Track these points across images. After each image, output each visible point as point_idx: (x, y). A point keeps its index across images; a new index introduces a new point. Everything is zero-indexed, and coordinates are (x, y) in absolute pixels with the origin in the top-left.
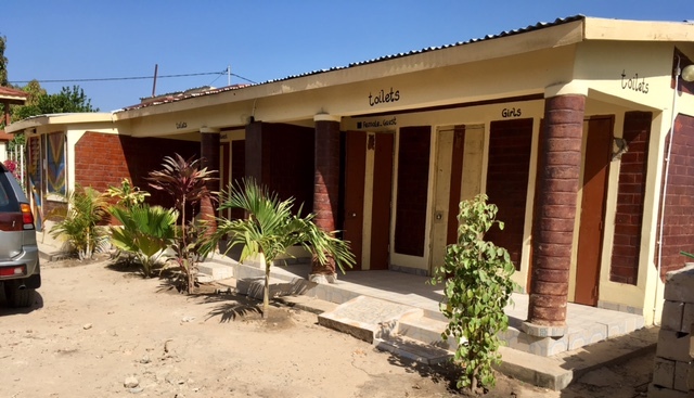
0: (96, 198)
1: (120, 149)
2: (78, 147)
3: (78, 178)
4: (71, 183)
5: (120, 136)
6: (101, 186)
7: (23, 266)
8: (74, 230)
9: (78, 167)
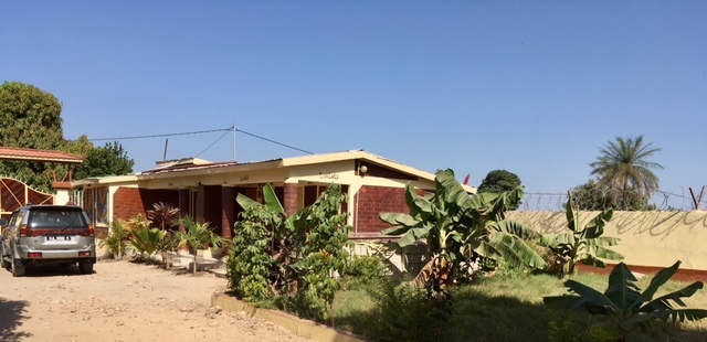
0: (124, 225)
1: (139, 196)
2: (115, 195)
3: (114, 214)
4: (111, 217)
5: (140, 189)
6: (127, 219)
7: (89, 252)
8: (112, 243)
9: (114, 207)
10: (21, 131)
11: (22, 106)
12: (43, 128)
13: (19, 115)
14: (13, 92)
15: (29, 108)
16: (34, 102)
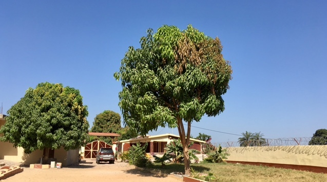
0: (126, 153)
2: (124, 145)
3: (123, 150)
5: (130, 143)
6: (126, 151)
9: (123, 148)
10: (108, 126)
11: (109, 118)
12: (115, 124)
13: (108, 121)
14: (107, 113)
15: (111, 118)
16: (113, 116)
